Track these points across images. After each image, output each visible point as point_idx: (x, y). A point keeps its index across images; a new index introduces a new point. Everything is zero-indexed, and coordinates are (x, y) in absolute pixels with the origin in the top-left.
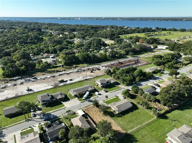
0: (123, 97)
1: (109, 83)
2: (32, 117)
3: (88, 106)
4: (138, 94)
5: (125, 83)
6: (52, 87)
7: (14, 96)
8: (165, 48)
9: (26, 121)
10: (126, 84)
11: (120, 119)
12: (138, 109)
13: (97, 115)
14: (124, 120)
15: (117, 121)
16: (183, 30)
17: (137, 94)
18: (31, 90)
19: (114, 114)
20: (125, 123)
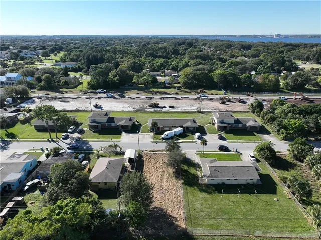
0: (253, 157)
1: (240, 125)
2: (61, 139)
3: (158, 151)
4: (304, 165)
5: (283, 133)
6: (133, 110)
7: (74, 109)
9: (48, 141)
10: (284, 135)
11: (203, 195)
12: (276, 194)
13: (160, 171)
14: (210, 203)
15: (190, 198)
17: (299, 163)
18: (100, 107)
19: (197, 182)
20: (205, 210)
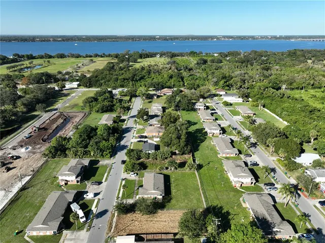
8: (76, 86)
13: (145, 222)
16: (62, 56)
17: (141, 160)
19: (160, 203)
